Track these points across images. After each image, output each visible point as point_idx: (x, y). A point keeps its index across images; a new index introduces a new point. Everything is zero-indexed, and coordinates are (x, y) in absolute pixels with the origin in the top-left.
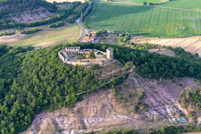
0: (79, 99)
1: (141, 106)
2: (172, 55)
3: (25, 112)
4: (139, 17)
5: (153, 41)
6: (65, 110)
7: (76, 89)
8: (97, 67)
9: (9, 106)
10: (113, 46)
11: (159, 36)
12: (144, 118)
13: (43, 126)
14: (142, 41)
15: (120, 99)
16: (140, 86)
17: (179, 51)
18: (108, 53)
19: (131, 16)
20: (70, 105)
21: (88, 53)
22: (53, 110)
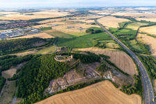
0: (64, 74)
1: (85, 74)
2: (86, 54)
3: (46, 80)
4: (72, 42)
5: (79, 50)
6: (60, 78)
7: (63, 70)
8: (68, 62)
9: (40, 79)
10: (72, 54)
11: (81, 48)
12: (87, 78)
13: (53, 85)
14: (76, 50)
15: (78, 72)
16: (83, 67)
17: (89, 52)
18: (72, 57)
19: (70, 42)
20: (62, 76)
21: (64, 57)
22: (56, 79)
